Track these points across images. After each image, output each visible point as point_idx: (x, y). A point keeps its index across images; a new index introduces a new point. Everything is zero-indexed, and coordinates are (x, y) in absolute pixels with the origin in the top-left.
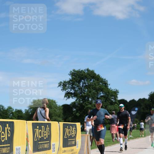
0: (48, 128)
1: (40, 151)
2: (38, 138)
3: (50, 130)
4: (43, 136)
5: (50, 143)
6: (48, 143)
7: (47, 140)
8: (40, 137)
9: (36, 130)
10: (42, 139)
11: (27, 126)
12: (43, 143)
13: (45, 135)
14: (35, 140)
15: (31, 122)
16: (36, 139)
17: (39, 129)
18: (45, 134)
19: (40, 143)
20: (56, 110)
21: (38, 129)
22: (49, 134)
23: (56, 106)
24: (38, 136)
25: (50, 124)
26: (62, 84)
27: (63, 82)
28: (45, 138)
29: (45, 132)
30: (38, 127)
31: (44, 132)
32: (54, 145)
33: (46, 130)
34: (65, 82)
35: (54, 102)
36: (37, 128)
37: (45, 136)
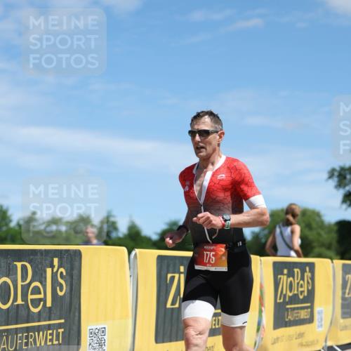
0: (307, 274)
1: (290, 326)
2: (285, 296)
3: (313, 278)
4: (296, 292)
5: (312, 307)
6: (307, 308)
7: (305, 300)
8: (291, 294)
9: (280, 278)
10: (294, 299)
11: (261, 269)
12: (298, 308)
13: (300, 289)
14: (278, 301)
15: (271, 260)
16: (280, 299)
17: (289, 276)
18: (302, 286)
19: (291, 308)
20: (322, 233)
21: (285, 277)
22: (310, 288)
23: (322, 225)
24: (284, 292)
25: (312, 266)
26: (336, 174)
27: (338, 169)
28: (301, 297)
29: (302, 282)
30: (285, 271)
31: (298, 283)
32: (320, 313)
33: (303, 279)
34: (342, 169)
35: (318, 215)
36: (282, 274)
37: (302, 292)
